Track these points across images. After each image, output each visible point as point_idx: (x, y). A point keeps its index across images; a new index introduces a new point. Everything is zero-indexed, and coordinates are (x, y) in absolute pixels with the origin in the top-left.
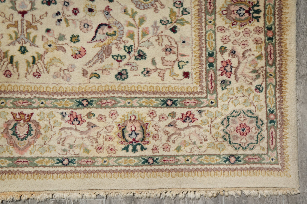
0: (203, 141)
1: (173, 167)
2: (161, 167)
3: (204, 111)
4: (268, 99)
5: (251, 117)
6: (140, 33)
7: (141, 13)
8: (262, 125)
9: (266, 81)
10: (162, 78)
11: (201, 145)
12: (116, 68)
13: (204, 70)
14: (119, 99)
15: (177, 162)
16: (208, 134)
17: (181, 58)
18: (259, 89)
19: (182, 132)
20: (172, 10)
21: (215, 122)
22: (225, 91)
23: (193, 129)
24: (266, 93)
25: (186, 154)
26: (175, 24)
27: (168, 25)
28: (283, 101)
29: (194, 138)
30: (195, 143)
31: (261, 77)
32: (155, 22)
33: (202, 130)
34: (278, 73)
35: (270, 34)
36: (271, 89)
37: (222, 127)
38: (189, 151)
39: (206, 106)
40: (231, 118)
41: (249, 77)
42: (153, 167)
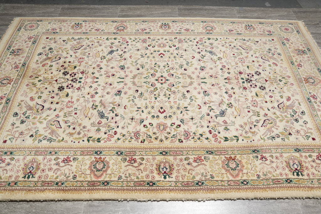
6: (34, 122)
7: (45, 122)
10: (8, 131)
12: (20, 113)
13: (5, 150)
14: (4, 114)
17: (15, 139)
20: (43, 135)
26: (34, 136)
27: (35, 134)
32: (38, 128)
35: (12, 184)
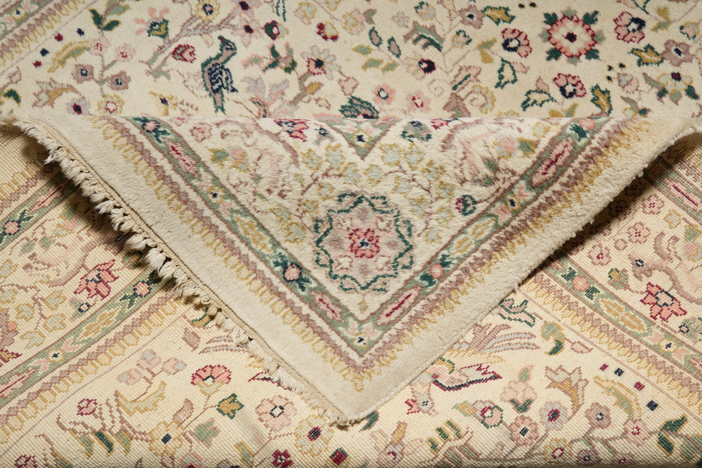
0: (276, 191)
1: (177, 178)
2: (156, 154)
3: (332, 139)
4: (462, 237)
5: (401, 236)
8: (404, 267)
9: (492, 205)
11: (266, 194)
15: (193, 177)
16: (298, 188)
18: (466, 205)
19: (256, 134)
21: (333, 181)
22: (405, 144)
23: (279, 149)
24: (469, 224)
25: (223, 181)
28: (484, 264)
29: (265, 169)
30: (258, 179)
31: (493, 189)
33: (293, 169)
34: (528, 211)
36: (487, 226)
37: (332, 203)
38: (234, 181)
39: (344, 135)
40: (365, 204)
41: (472, 164)
42: (141, 138)
